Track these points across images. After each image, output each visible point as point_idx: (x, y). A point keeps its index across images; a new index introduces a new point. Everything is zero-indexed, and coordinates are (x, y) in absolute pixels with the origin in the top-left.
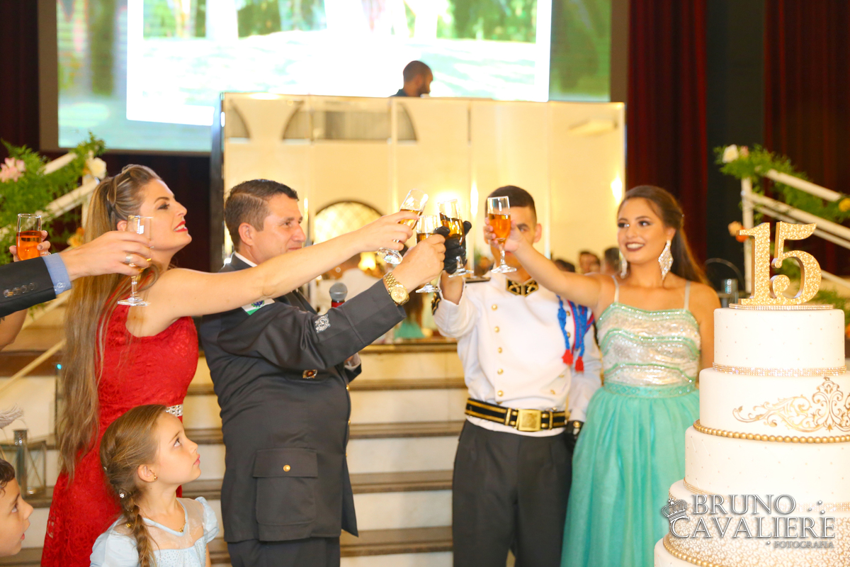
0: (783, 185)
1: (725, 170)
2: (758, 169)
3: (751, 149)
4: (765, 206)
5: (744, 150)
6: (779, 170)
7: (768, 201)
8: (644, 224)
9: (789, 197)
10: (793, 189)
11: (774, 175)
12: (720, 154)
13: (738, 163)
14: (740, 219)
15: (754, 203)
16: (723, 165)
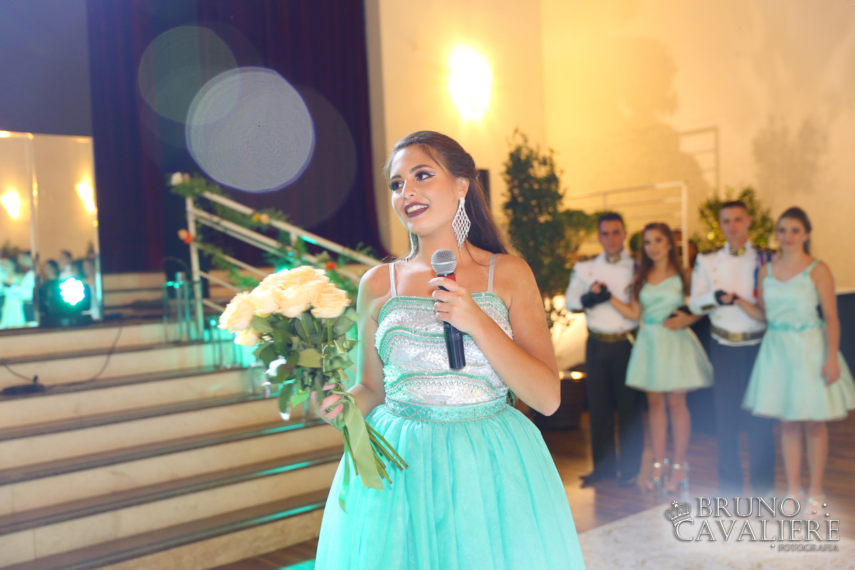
0: (215, 203)
1: (173, 191)
2: (197, 191)
3: (192, 176)
4: (204, 218)
5: (187, 176)
6: (212, 192)
7: (204, 214)
8: (424, 176)
9: (220, 212)
10: (222, 207)
11: (208, 195)
12: (169, 179)
13: (182, 185)
14: (186, 227)
15: (196, 215)
16: (171, 187)
